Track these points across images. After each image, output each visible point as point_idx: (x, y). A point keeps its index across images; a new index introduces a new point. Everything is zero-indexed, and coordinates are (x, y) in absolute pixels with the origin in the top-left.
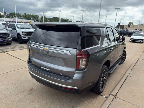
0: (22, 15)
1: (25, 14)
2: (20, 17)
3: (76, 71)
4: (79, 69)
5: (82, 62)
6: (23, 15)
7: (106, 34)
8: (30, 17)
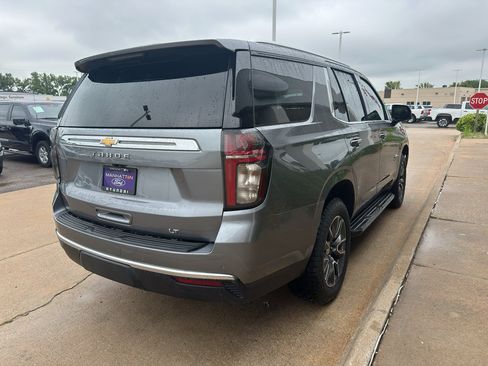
0: (22, 81)
1: (35, 75)
2: (15, 89)
3: (226, 214)
4: (237, 204)
5: (246, 178)
6: (26, 81)
7: (333, 91)
8: (53, 83)
